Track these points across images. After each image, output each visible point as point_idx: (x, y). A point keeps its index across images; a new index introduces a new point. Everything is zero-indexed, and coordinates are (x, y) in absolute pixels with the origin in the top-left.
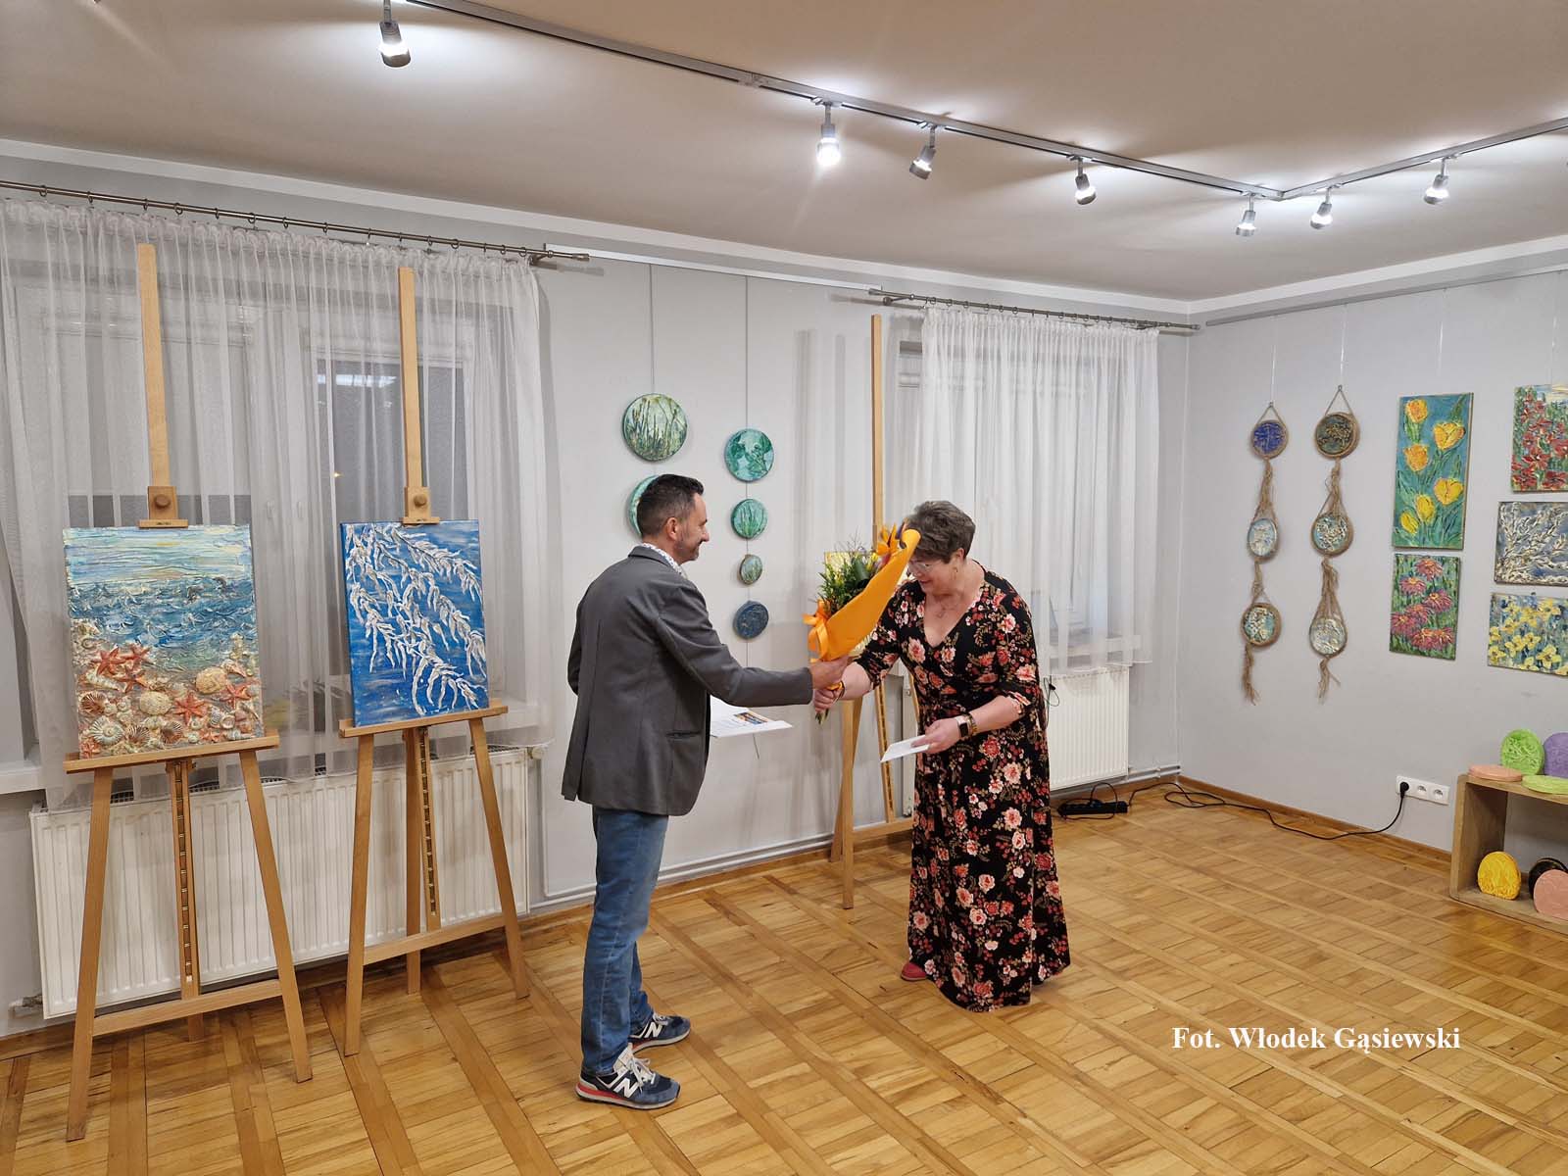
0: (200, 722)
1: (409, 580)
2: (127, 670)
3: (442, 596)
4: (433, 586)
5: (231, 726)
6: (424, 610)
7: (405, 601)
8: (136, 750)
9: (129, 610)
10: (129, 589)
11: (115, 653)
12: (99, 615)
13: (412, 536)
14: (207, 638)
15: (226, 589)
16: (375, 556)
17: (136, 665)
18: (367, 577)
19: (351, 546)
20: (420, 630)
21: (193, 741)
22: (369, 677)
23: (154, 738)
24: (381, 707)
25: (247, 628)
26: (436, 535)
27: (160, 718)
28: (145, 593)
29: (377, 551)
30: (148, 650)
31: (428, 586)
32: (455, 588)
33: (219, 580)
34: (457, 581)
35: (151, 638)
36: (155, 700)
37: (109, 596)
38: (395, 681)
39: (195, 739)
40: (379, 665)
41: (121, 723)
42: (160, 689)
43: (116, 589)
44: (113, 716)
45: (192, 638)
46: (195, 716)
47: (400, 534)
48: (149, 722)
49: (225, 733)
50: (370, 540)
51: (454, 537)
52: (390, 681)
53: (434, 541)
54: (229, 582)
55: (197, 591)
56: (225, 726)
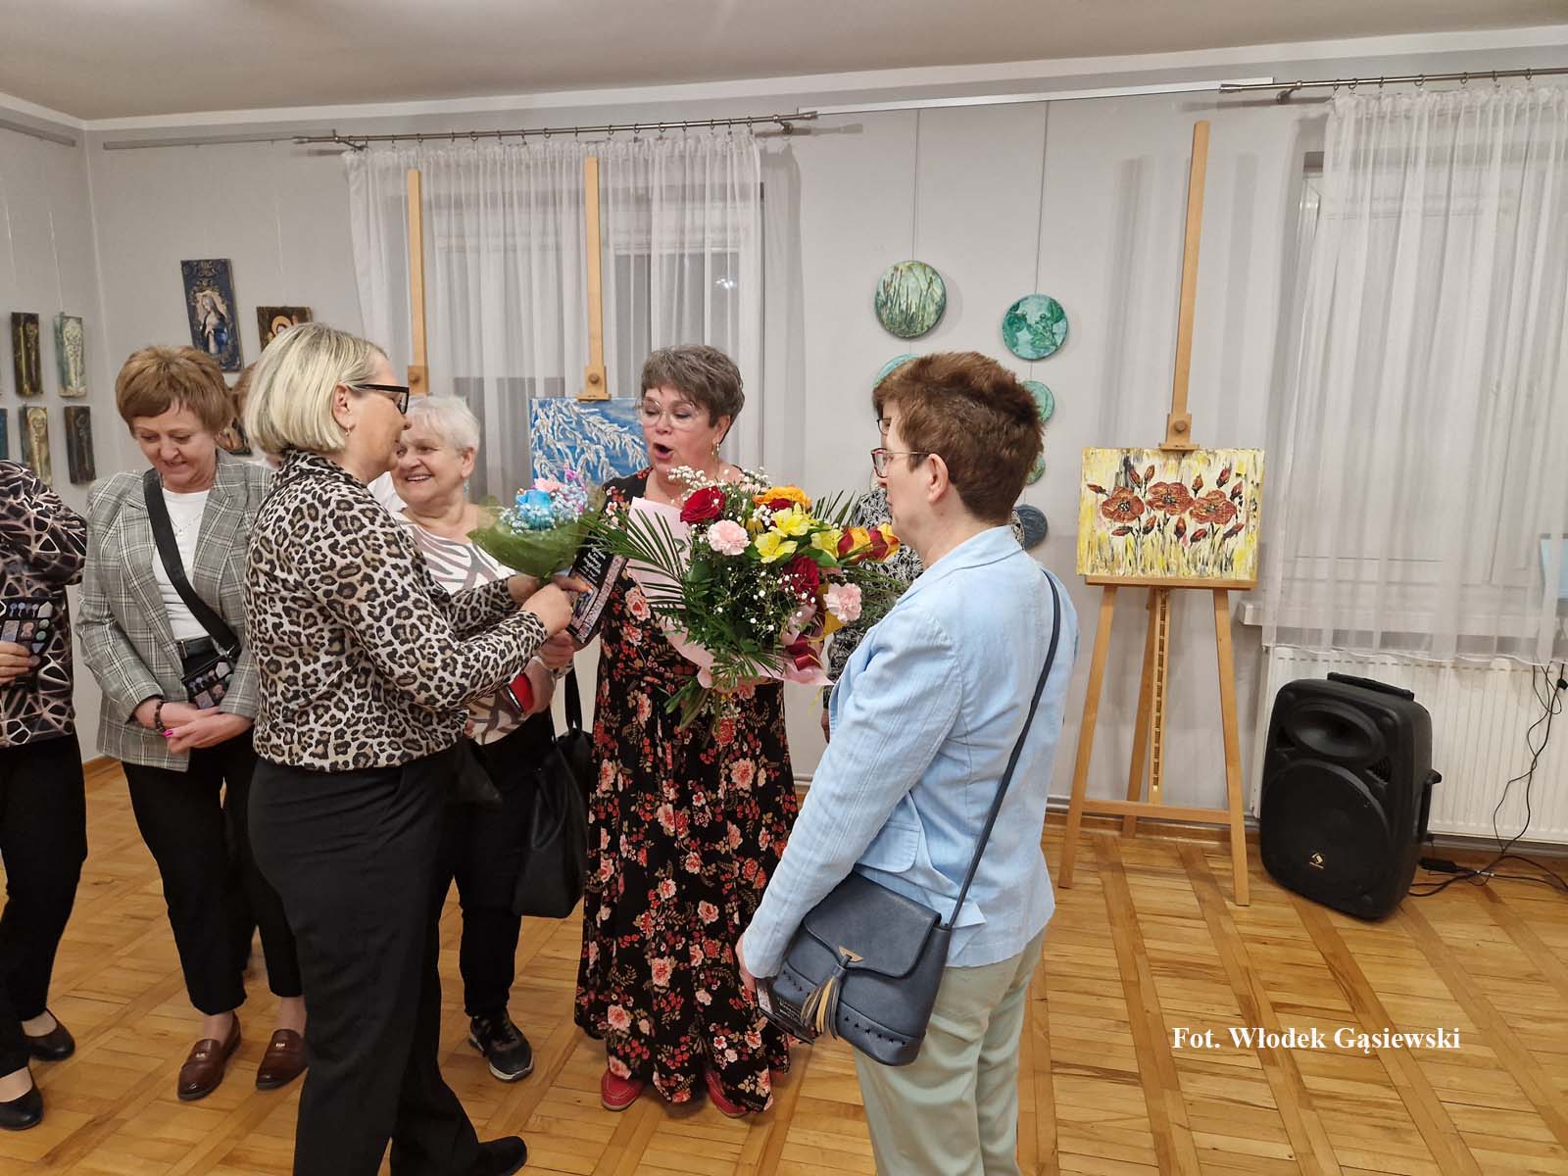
1: (583, 451)
3: (611, 468)
4: (603, 459)
6: (595, 479)
7: (579, 470)
13: (587, 411)
16: (555, 428)
18: (548, 446)
19: (536, 418)
26: (608, 411)
29: (557, 423)
31: (599, 457)
32: (622, 462)
34: (625, 454)
47: (576, 408)
50: (551, 414)
51: (623, 413)
53: (605, 416)
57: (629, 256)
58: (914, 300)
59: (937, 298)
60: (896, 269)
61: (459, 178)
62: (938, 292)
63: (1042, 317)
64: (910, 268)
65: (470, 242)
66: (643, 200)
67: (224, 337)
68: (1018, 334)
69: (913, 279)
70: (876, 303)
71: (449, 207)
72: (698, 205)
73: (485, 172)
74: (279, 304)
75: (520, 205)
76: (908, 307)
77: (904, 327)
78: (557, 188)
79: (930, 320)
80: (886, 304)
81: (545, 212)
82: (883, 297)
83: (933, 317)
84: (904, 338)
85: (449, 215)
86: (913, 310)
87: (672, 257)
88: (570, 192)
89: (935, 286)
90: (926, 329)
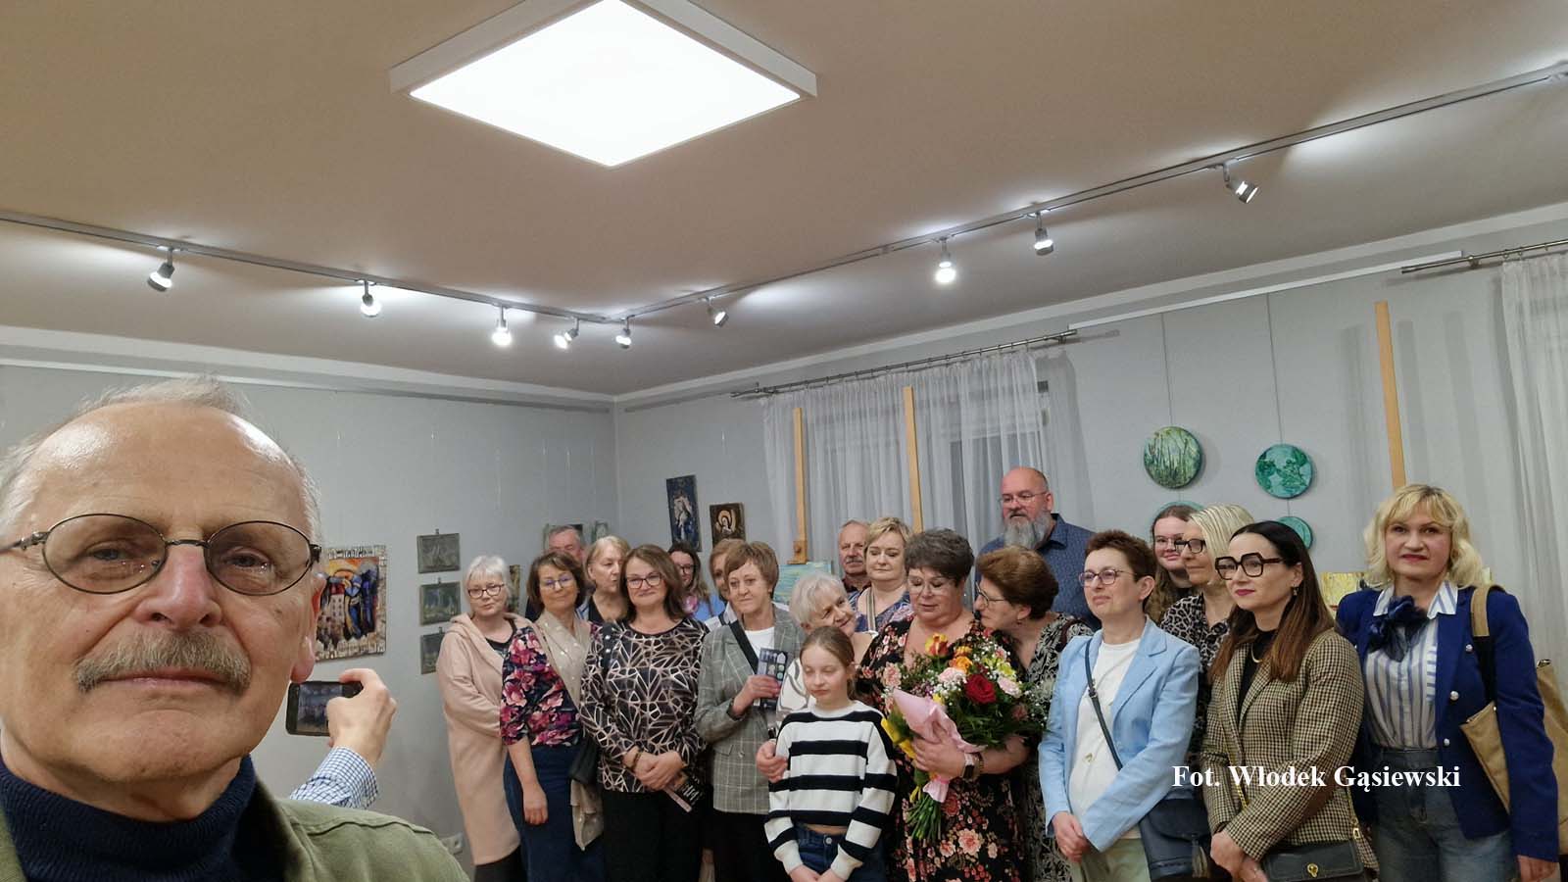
58: (1175, 457)
59: (1195, 455)
60: (1158, 435)
61: (832, 405)
62: (1194, 449)
63: (1289, 462)
64: (1168, 433)
65: (838, 445)
66: (954, 404)
67: (690, 527)
68: (1270, 478)
69: (1172, 441)
70: (1146, 463)
71: (826, 423)
72: (993, 402)
73: (848, 398)
74: (722, 503)
75: (871, 416)
76: (1172, 463)
77: (1170, 479)
79: (1191, 472)
80: (1153, 462)
82: (1150, 456)
83: (1193, 470)
84: (1172, 488)
85: (825, 428)
86: (1176, 465)
87: (977, 441)
89: (1190, 445)
90: (1188, 480)
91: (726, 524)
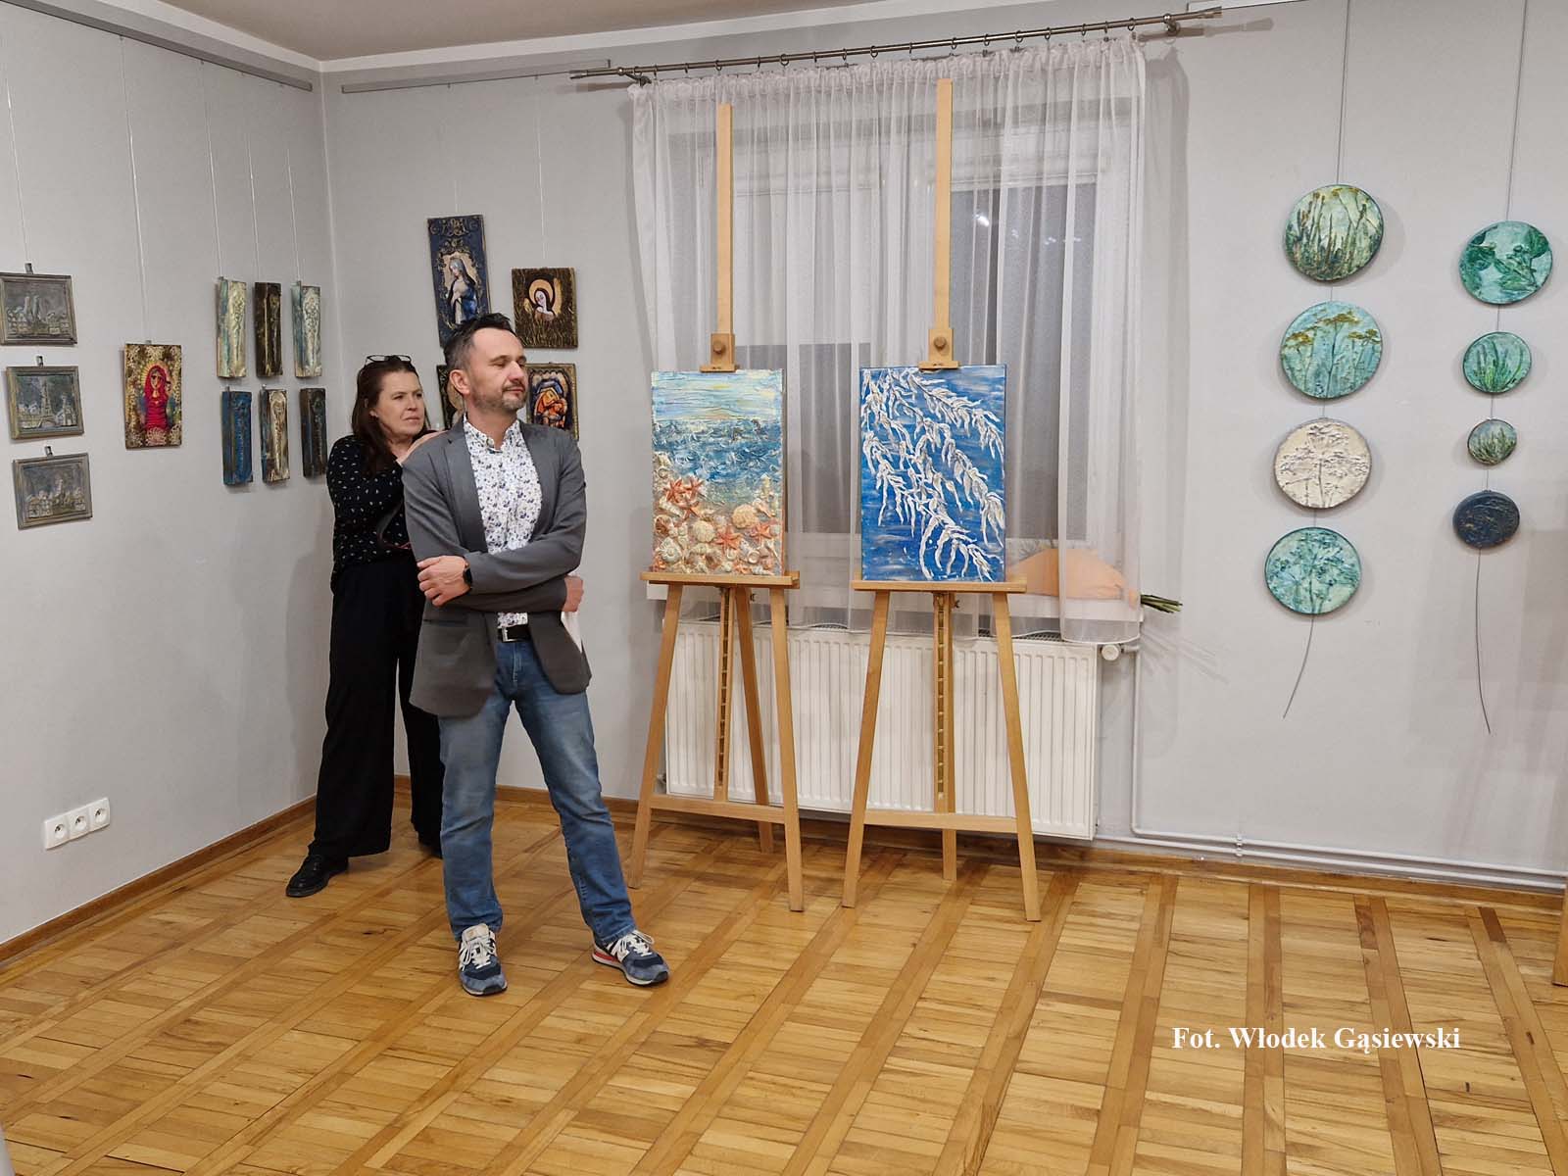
0: (733, 554)
1: (923, 431)
2: (686, 500)
3: (958, 451)
4: (949, 439)
5: (754, 562)
6: (937, 465)
7: (918, 453)
8: (688, 571)
9: (692, 446)
10: (692, 427)
11: (679, 484)
12: (671, 448)
13: (930, 382)
14: (744, 476)
15: (761, 431)
16: (890, 403)
17: (693, 495)
18: (881, 426)
19: (867, 392)
20: (931, 486)
21: (728, 571)
22: (877, 530)
23: (701, 563)
24: (887, 563)
25: (774, 470)
26: (955, 382)
27: (707, 545)
28: (703, 432)
29: (892, 398)
30: (701, 483)
31: (943, 438)
32: (973, 442)
33: (755, 422)
34: (975, 433)
35: (704, 472)
36: (704, 529)
37: (679, 433)
38: (904, 539)
39: (729, 569)
40: (888, 519)
41: (681, 546)
42: (707, 520)
43: (684, 427)
44: (675, 538)
45: (734, 476)
46: (731, 547)
47: (917, 380)
48: (697, 548)
49: (751, 567)
50: (886, 386)
51: (975, 384)
52: (898, 537)
53: (953, 388)
54: (762, 425)
55: (738, 432)
56: (751, 560)
57: (972, 192)
58: (1340, 234)
59: (1372, 231)
61: (765, 109)
62: (1375, 223)
63: (1517, 250)
64: (1335, 194)
65: (775, 184)
66: (991, 125)
67: (473, 305)
68: (1481, 272)
69: (1340, 208)
70: (1288, 239)
72: (1061, 126)
73: (797, 100)
74: (536, 267)
75: (838, 136)
76: (1331, 243)
77: (1323, 268)
78: (884, 114)
79: (1361, 255)
80: (1300, 239)
81: (869, 145)
82: (1295, 230)
83: (1366, 254)
84: (1323, 281)
85: (752, 153)
86: (1339, 246)
87: (1027, 189)
88: (899, 120)
89: (1369, 215)
90: (1355, 269)
91: (543, 302)
